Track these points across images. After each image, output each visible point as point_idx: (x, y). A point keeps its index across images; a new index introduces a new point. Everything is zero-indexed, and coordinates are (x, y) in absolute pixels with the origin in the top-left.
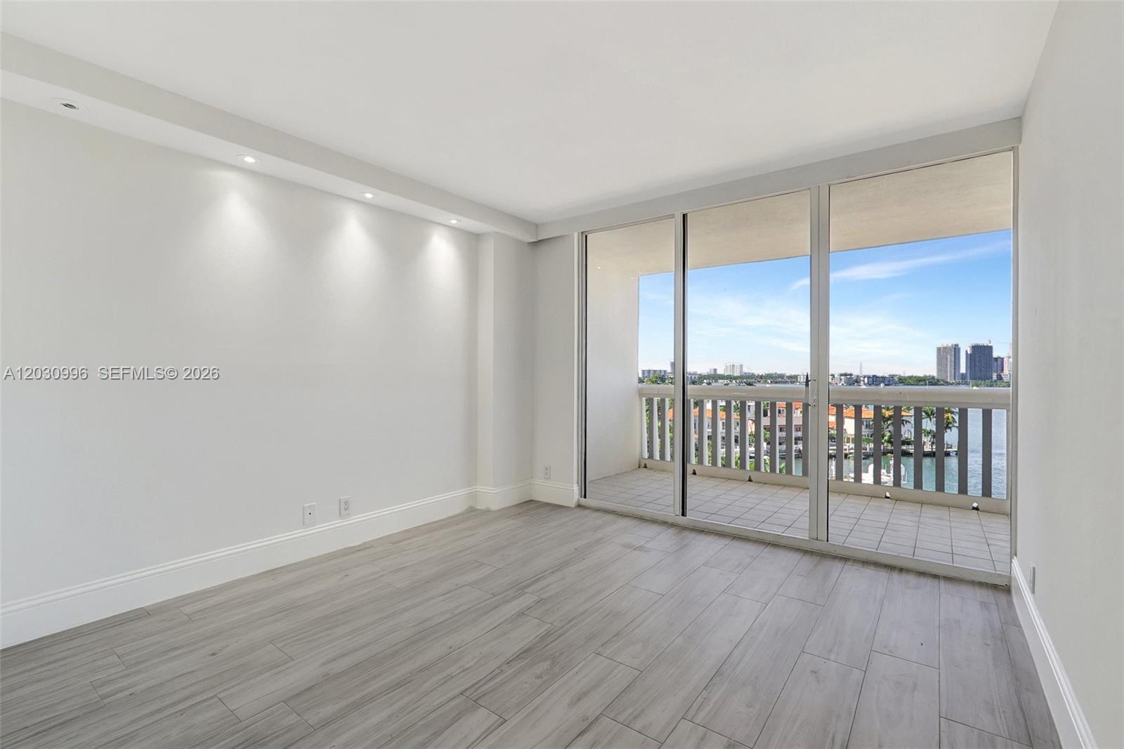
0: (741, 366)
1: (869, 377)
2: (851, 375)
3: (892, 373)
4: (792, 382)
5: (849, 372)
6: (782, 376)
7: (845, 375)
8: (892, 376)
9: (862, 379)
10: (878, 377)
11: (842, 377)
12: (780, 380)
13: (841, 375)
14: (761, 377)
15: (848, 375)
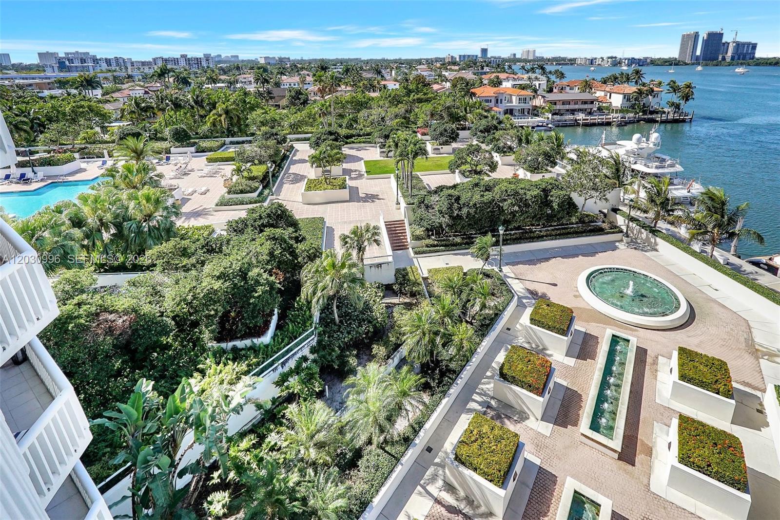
0: (534, 51)
1: (629, 60)
2: (616, 58)
3: (646, 56)
4: (572, 64)
5: (614, 56)
6: (564, 59)
7: (612, 58)
8: (646, 59)
9: (624, 61)
10: (636, 59)
11: (609, 60)
12: (563, 62)
13: (609, 58)
14: (549, 60)
15: (614, 58)
